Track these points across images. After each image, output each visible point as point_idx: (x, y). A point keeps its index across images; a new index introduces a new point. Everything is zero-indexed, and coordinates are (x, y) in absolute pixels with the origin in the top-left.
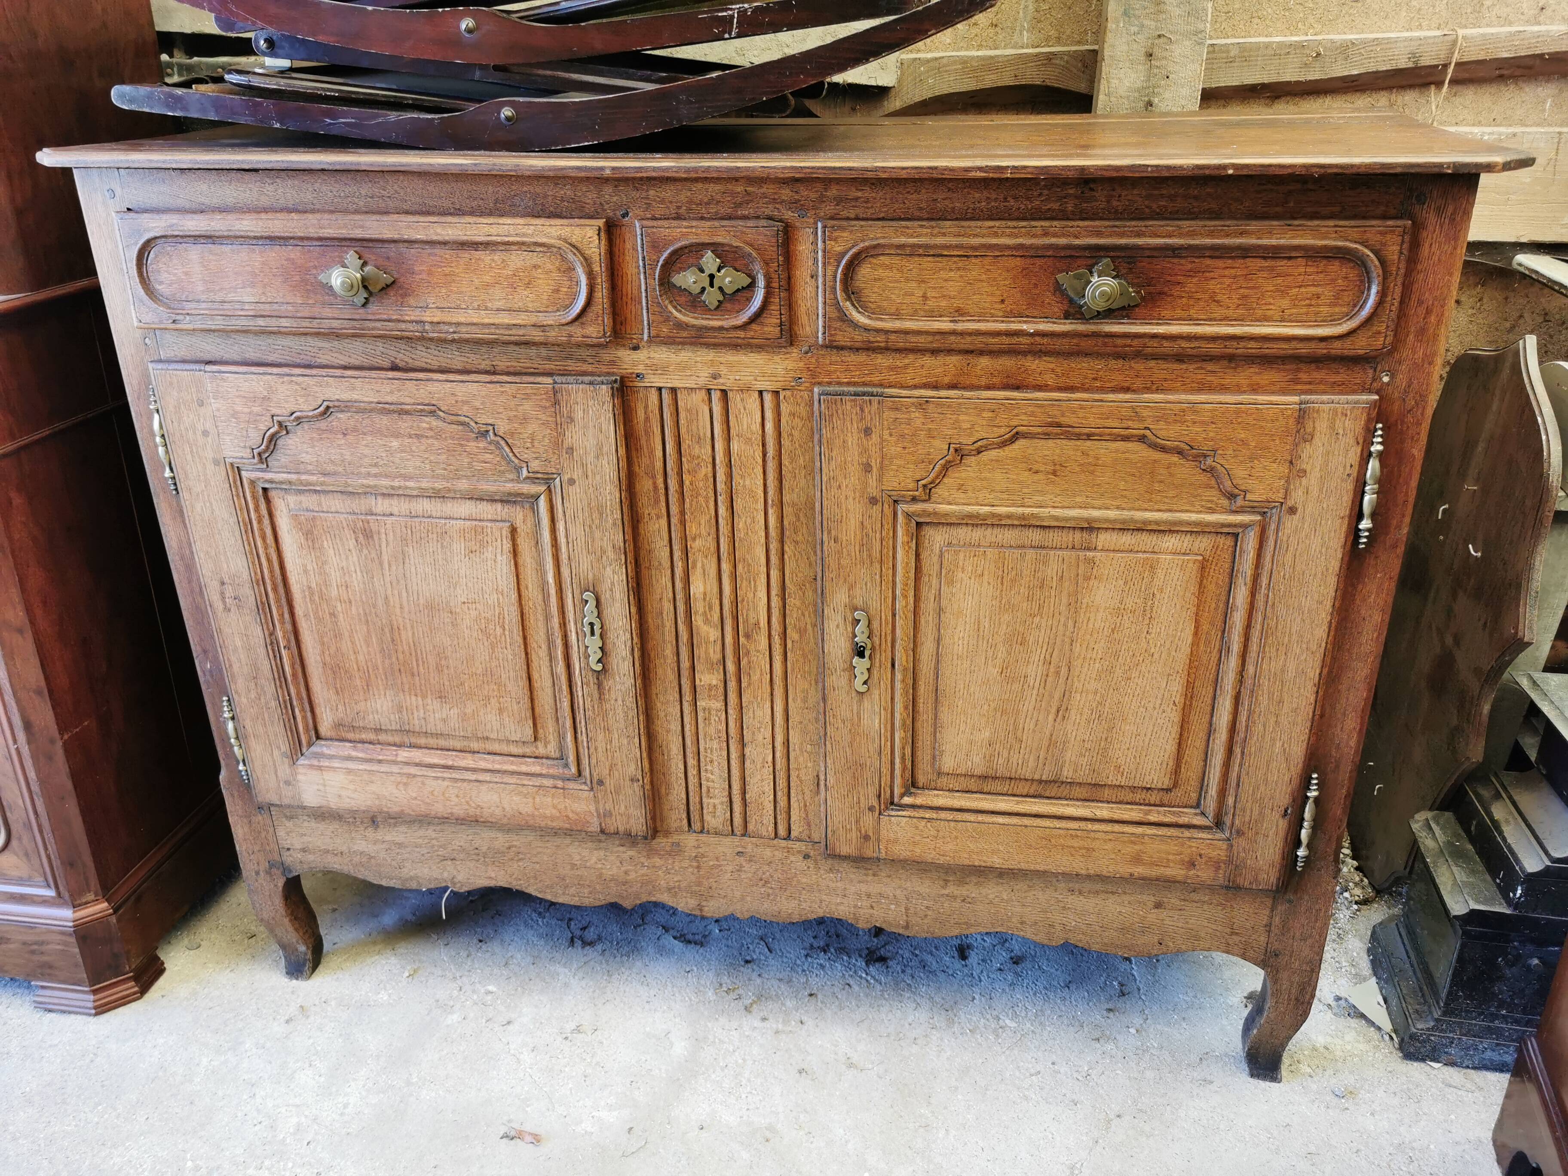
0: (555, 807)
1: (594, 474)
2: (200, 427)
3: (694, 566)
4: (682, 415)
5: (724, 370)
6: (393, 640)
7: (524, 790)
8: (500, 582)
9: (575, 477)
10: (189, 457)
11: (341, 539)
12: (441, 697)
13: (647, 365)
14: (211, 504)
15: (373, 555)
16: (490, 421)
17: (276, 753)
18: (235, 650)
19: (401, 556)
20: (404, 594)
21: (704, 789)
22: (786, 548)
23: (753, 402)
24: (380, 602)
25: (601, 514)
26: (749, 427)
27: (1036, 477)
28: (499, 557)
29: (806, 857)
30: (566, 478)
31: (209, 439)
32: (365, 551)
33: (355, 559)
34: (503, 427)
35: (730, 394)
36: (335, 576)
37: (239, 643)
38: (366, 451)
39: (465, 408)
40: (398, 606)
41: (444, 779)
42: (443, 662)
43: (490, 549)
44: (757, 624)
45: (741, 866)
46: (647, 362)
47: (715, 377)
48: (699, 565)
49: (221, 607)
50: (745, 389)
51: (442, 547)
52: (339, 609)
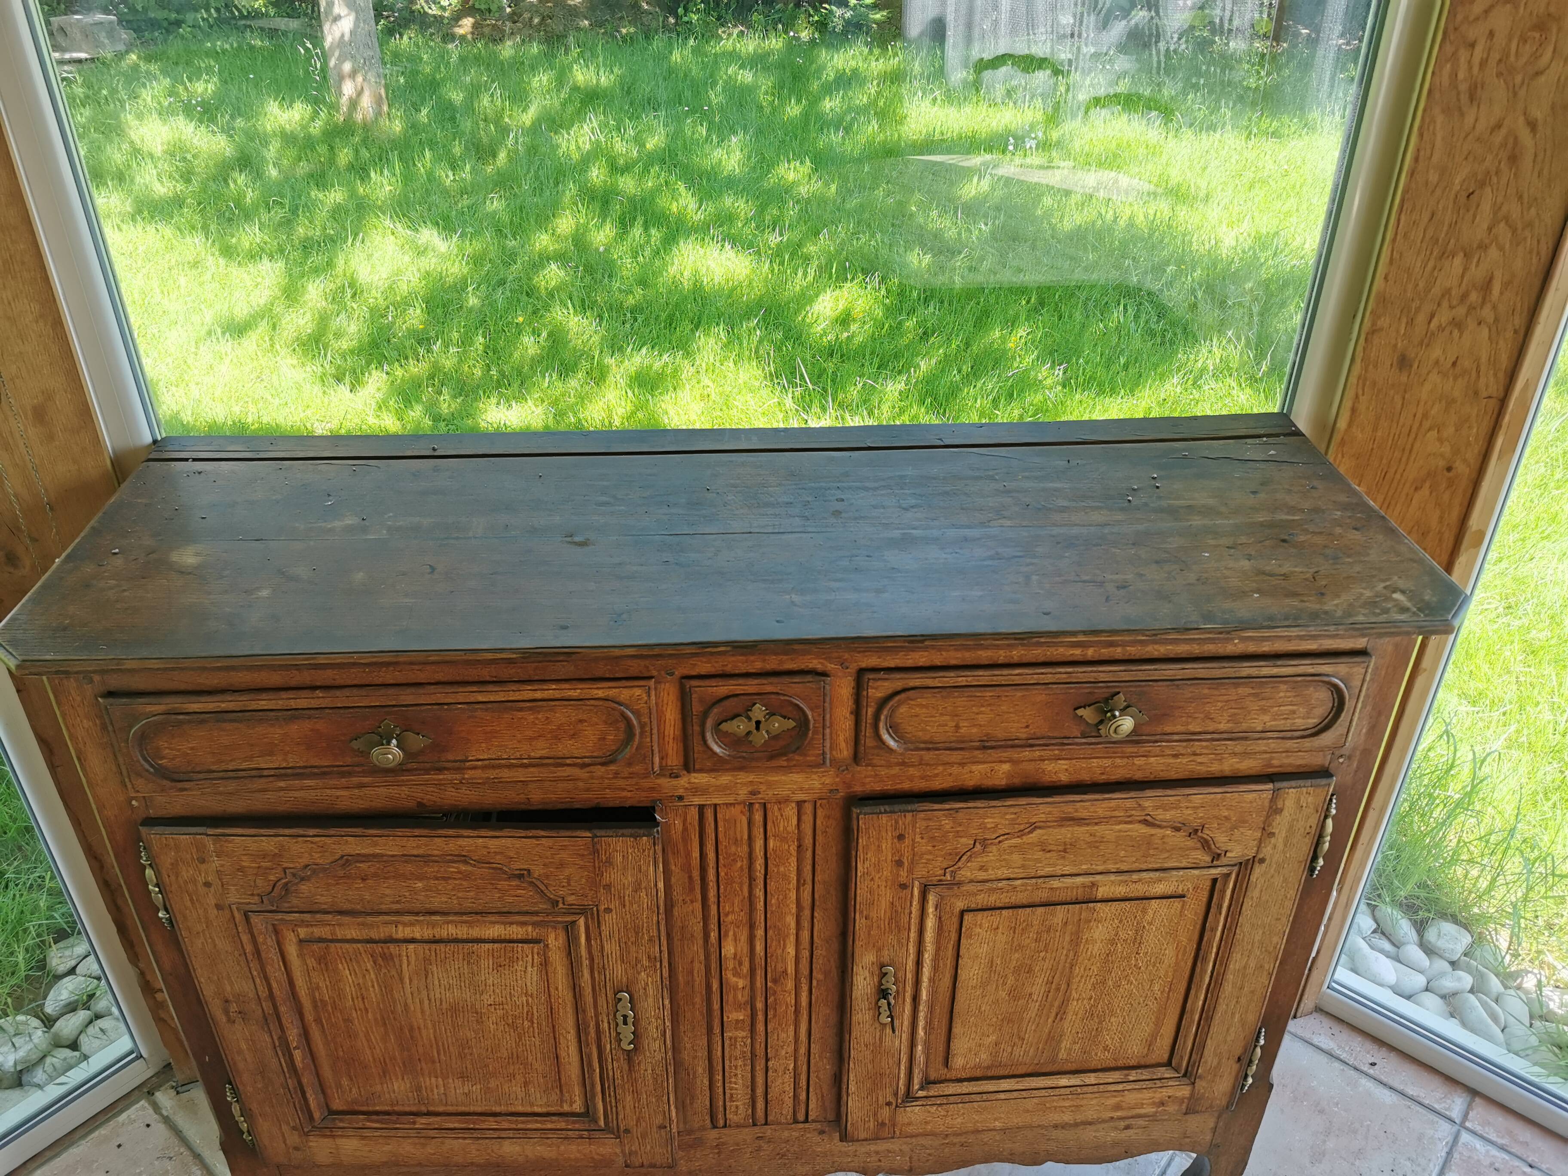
0: (579, 1151)
1: (631, 904)
2: (201, 880)
3: (726, 935)
4: (721, 824)
5: (763, 788)
6: (412, 1037)
7: (549, 1141)
8: (529, 988)
9: (612, 906)
10: (189, 904)
11: (358, 962)
12: (463, 1076)
13: (686, 789)
14: (213, 941)
15: (393, 972)
16: (526, 867)
17: (285, 1127)
18: (240, 1051)
19: (423, 973)
20: (426, 1002)
21: (728, 1096)
22: (816, 914)
23: (791, 811)
24: (399, 1009)
25: (637, 933)
26: (785, 828)
27: (1048, 855)
28: (529, 969)
29: (822, 1132)
30: (602, 908)
31: (212, 889)
32: (384, 970)
33: (373, 976)
34: (538, 871)
35: (769, 806)
36: (349, 990)
37: (244, 1046)
38: (388, 891)
39: (498, 857)
40: (418, 1010)
41: (465, 1138)
42: (466, 1051)
43: (520, 963)
44: (785, 972)
45: (760, 1147)
46: (688, 786)
47: (753, 793)
48: (731, 933)
49: (224, 1019)
50: (783, 801)
51: (469, 963)
52: (354, 1015)
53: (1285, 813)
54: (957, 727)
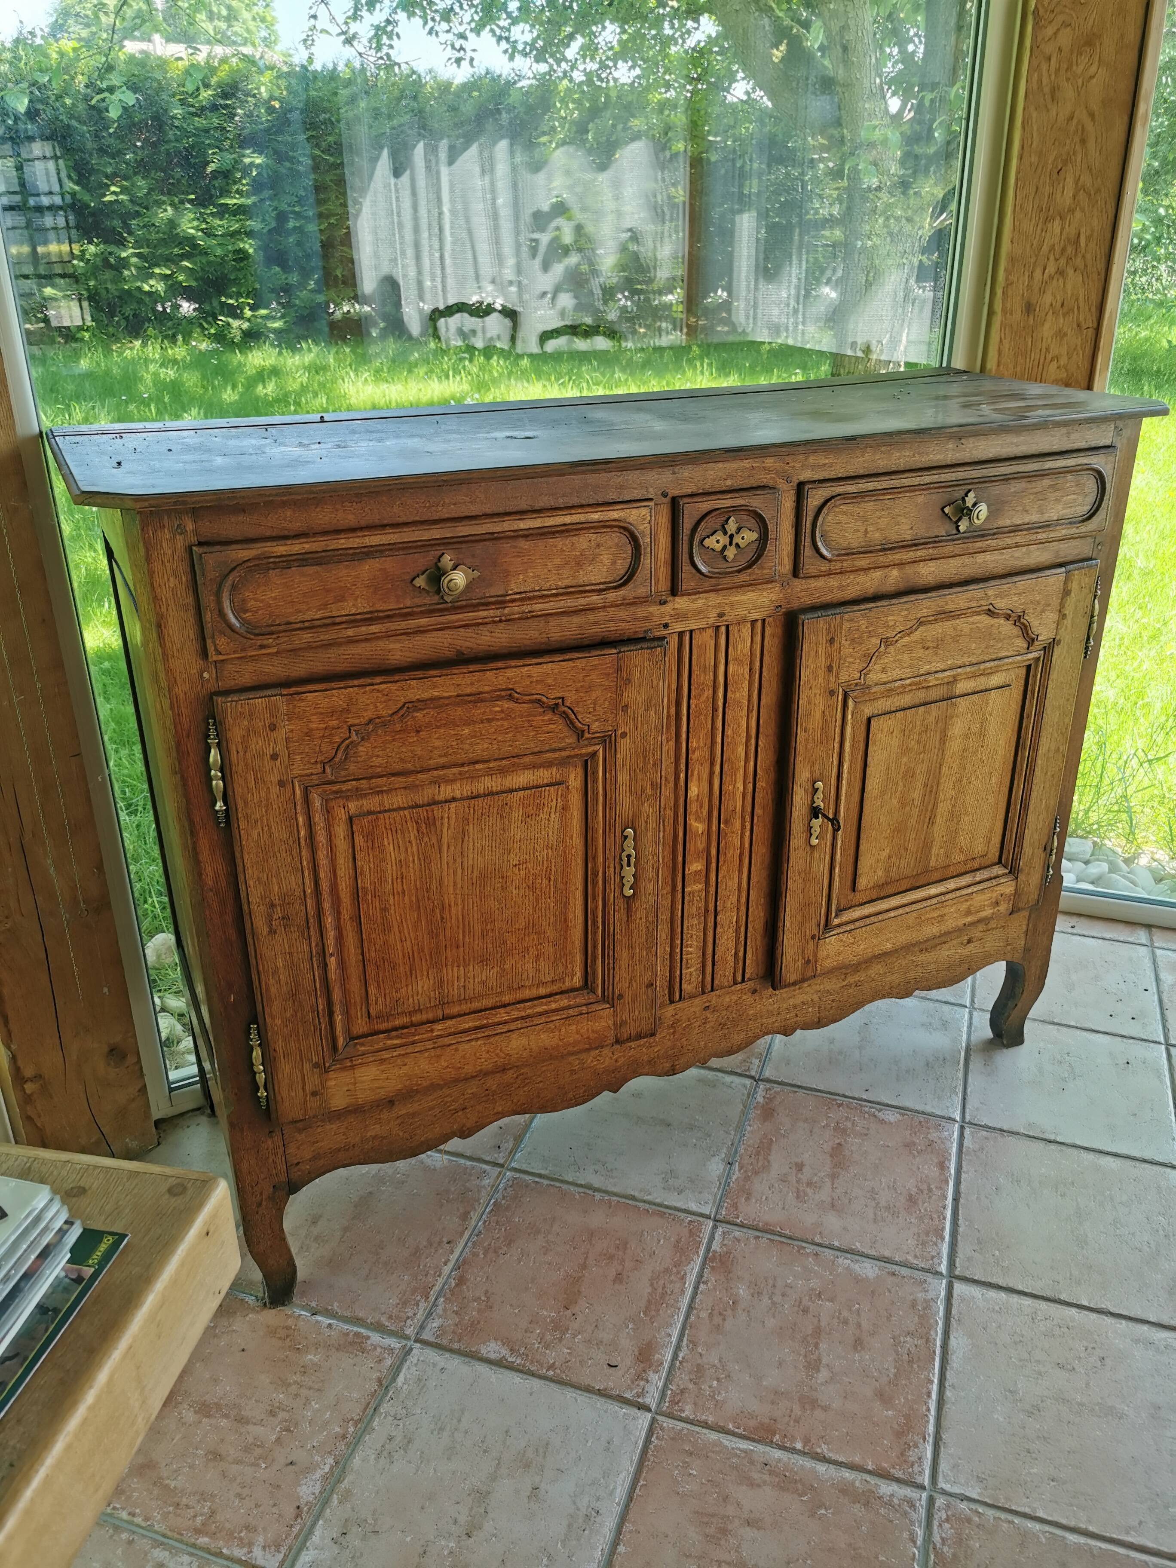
0: (577, 1032)
1: (642, 725)
2: (269, 751)
3: (692, 775)
4: (694, 652)
5: (727, 609)
6: (442, 918)
7: (553, 1026)
8: (551, 838)
9: (627, 730)
10: (252, 784)
11: (403, 833)
12: (484, 961)
13: (671, 616)
14: (270, 828)
15: (434, 840)
16: (560, 695)
17: (307, 1066)
18: (276, 972)
19: (461, 836)
20: (459, 871)
21: (684, 962)
23: (746, 631)
24: (434, 885)
25: (645, 758)
26: (741, 650)
27: (927, 652)
28: (553, 815)
29: (755, 990)
30: (619, 732)
31: (278, 762)
32: (426, 839)
33: (415, 849)
34: (571, 698)
35: (731, 628)
36: (391, 870)
37: (280, 963)
38: (438, 743)
39: (539, 686)
40: (451, 884)
42: (489, 927)
43: (546, 809)
44: (735, 810)
45: (707, 1018)
46: (672, 612)
47: (721, 615)
48: (696, 772)
49: (266, 930)
50: (741, 622)
51: (502, 816)
52: (392, 902)
53: (1073, 594)
54: (866, 532)
